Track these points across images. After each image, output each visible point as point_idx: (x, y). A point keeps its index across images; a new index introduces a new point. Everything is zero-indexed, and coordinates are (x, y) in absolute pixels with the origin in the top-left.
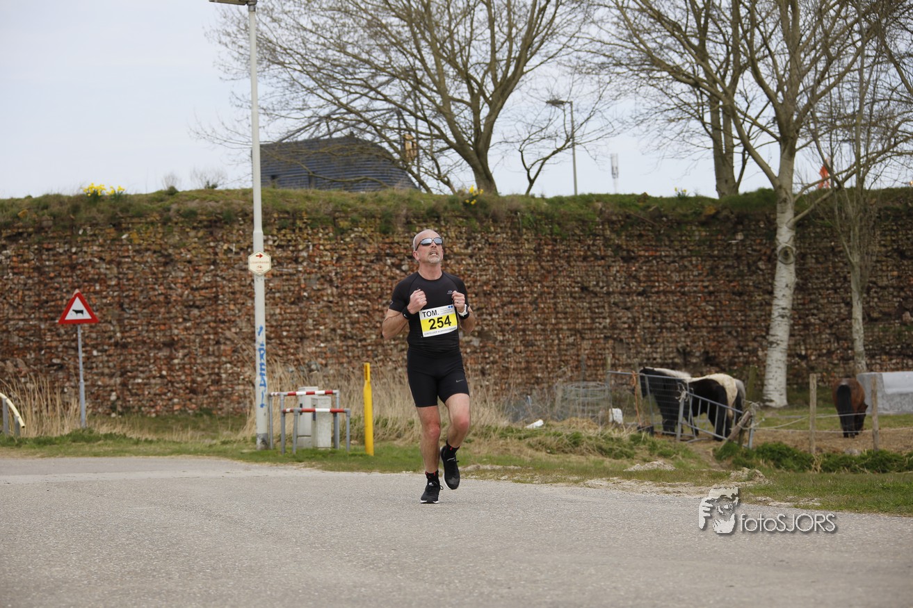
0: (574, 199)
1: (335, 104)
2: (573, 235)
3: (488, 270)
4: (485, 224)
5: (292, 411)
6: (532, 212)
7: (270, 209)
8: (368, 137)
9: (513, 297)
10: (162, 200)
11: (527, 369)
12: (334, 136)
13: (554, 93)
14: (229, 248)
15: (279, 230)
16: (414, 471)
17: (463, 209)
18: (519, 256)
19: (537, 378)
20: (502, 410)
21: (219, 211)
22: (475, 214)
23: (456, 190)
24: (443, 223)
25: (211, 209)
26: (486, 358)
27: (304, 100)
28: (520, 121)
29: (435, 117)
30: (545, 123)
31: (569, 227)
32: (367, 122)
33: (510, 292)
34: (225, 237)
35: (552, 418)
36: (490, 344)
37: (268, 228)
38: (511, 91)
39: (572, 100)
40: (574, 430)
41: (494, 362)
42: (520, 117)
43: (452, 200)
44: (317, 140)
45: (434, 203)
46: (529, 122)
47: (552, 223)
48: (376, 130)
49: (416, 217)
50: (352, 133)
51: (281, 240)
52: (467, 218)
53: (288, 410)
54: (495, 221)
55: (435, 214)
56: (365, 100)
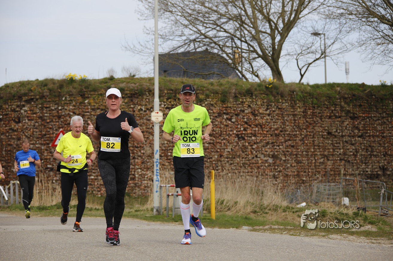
0: (325, 85)
1: (198, 33)
2: (324, 105)
3: (277, 122)
4: (276, 98)
5: (172, 195)
6: (302, 92)
7: (163, 88)
8: (216, 51)
9: (291, 137)
10: (106, 83)
11: (298, 175)
12: (198, 50)
13: (316, 29)
14: (141, 109)
15: (167, 99)
16: (237, 228)
17: (265, 90)
18: (294, 115)
19: (303, 180)
20: (284, 197)
21: (136, 89)
22: (271, 92)
23: (262, 80)
24: (254, 97)
25: (132, 88)
26: (276, 169)
27: (182, 31)
28: (297, 43)
29: (251, 41)
30: (310, 45)
31: (322, 100)
32: (215, 43)
33: (289, 134)
34: (139, 102)
35: (311, 202)
36: (278, 161)
37: (162, 98)
38: (292, 28)
39: (325, 33)
40: (323, 209)
41: (280, 171)
42: (297, 42)
43: (259, 85)
44: (189, 52)
45: (250, 86)
46: (302, 44)
47: (312, 98)
48: (220, 47)
49: (240, 94)
50: (207, 49)
51: (169, 105)
52: (267, 95)
53: (170, 194)
54: (282, 96)
55: (250, 92)
56: (214, 32)
